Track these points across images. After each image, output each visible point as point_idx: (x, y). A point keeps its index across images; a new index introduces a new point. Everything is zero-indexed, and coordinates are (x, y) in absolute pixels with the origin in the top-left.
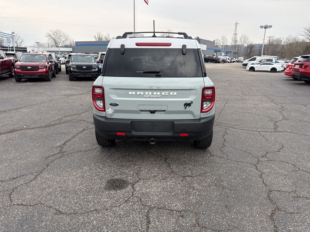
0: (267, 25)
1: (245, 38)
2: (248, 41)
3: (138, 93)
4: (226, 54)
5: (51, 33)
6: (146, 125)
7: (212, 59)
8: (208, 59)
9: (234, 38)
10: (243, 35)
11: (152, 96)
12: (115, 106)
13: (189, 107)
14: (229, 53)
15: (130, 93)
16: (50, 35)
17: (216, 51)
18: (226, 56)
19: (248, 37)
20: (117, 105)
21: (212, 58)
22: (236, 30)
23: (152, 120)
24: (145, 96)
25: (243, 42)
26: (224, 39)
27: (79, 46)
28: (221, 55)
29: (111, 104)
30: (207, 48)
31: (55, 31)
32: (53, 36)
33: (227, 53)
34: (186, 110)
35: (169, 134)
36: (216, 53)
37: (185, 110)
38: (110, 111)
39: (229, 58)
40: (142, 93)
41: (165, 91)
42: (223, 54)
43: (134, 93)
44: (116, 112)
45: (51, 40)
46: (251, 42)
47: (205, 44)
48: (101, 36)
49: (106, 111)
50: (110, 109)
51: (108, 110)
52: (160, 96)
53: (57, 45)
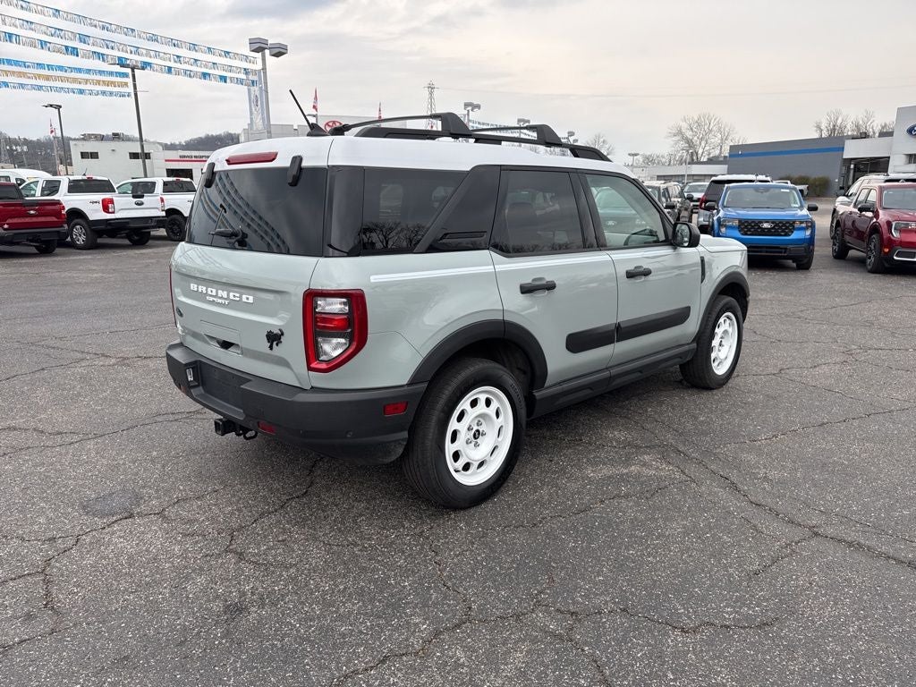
3: (200, 289)
5: (684, 126)
11: (216, 300)
13: (277, 345)
15: (192, 287)
16: (680, 132)
24: (207, 298)
27: (740, 158)
31: (696, 119)
32: (689, 134)
34: (272, 352)
37: (268, 351)
40: (204, 290)
41: (236, 289)
43: (195, 288)
45: (683, 144)
48: (839, 122)
52: (227, 302)
53: (695, 158)
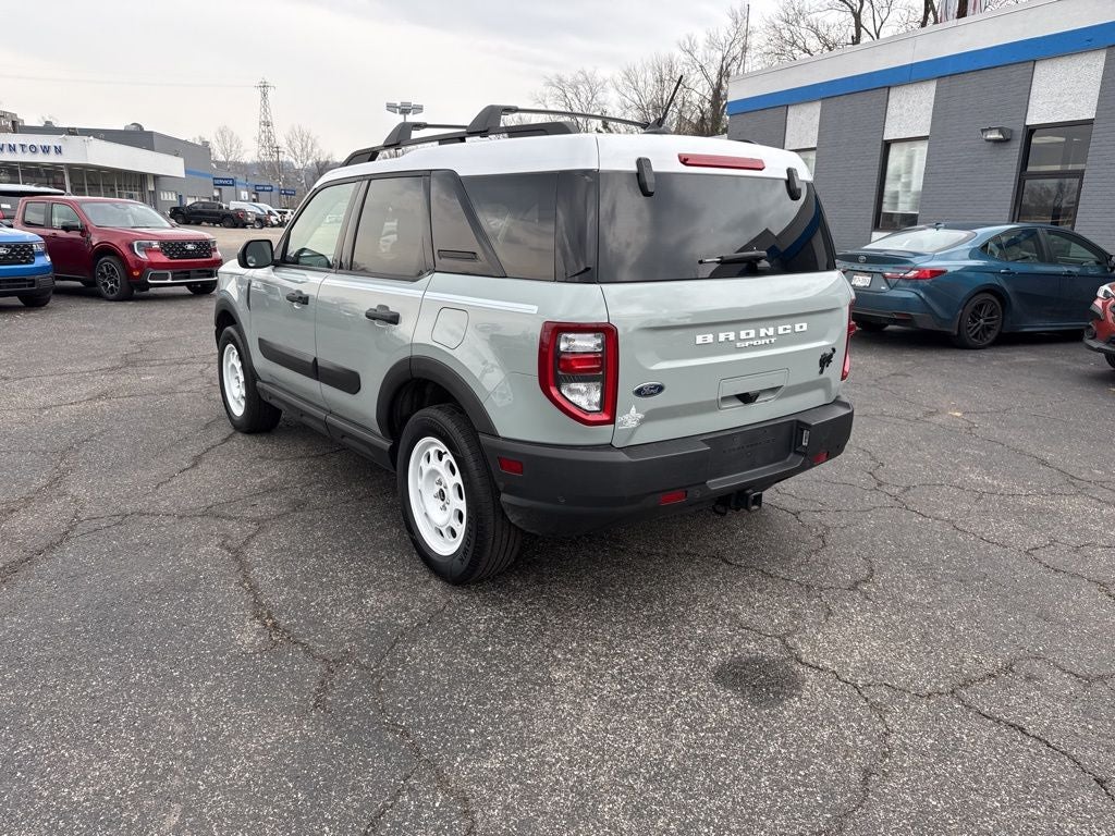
0: (409, 104)
1: (305, 139)
2: (316, 150)
3: (722, 337)
4: (254, 196)
6: (734, 450)
7: (218, 214)
8: (201, 213)
9: (263, 137)
10: (297, 130)
11: (755, 343)
12: (652, 394)
13: (828, 366)
14: (263, 190)
15: (699, 339)
17: (217, 182)
18: (254, 201)
19: (313, 135)
20: (660, 389)
21: (217, 210)
22: (266, 110)
23: (750, 428)
24: (738, 345)
25: (298, 152)
26: (227, 139)
28: (237, 198)
29: (639, 392)
30: (186, 172)
33: (257, 193)
34: (823, 376)
35: (781, 467)
36: (220, 190)
37: (819, 377)
38: (630, 415)
39: (271, 209)
40: (732, 336)
41: (785, 320)
42: (244, 194)
43: (710, 338)
44: (650, 417)
46: (326, 155)
47: (176, 155)
49: (619, 419)
50: (633, 409)
51: (626, 417)
52: (773, 340)
